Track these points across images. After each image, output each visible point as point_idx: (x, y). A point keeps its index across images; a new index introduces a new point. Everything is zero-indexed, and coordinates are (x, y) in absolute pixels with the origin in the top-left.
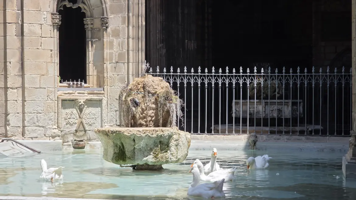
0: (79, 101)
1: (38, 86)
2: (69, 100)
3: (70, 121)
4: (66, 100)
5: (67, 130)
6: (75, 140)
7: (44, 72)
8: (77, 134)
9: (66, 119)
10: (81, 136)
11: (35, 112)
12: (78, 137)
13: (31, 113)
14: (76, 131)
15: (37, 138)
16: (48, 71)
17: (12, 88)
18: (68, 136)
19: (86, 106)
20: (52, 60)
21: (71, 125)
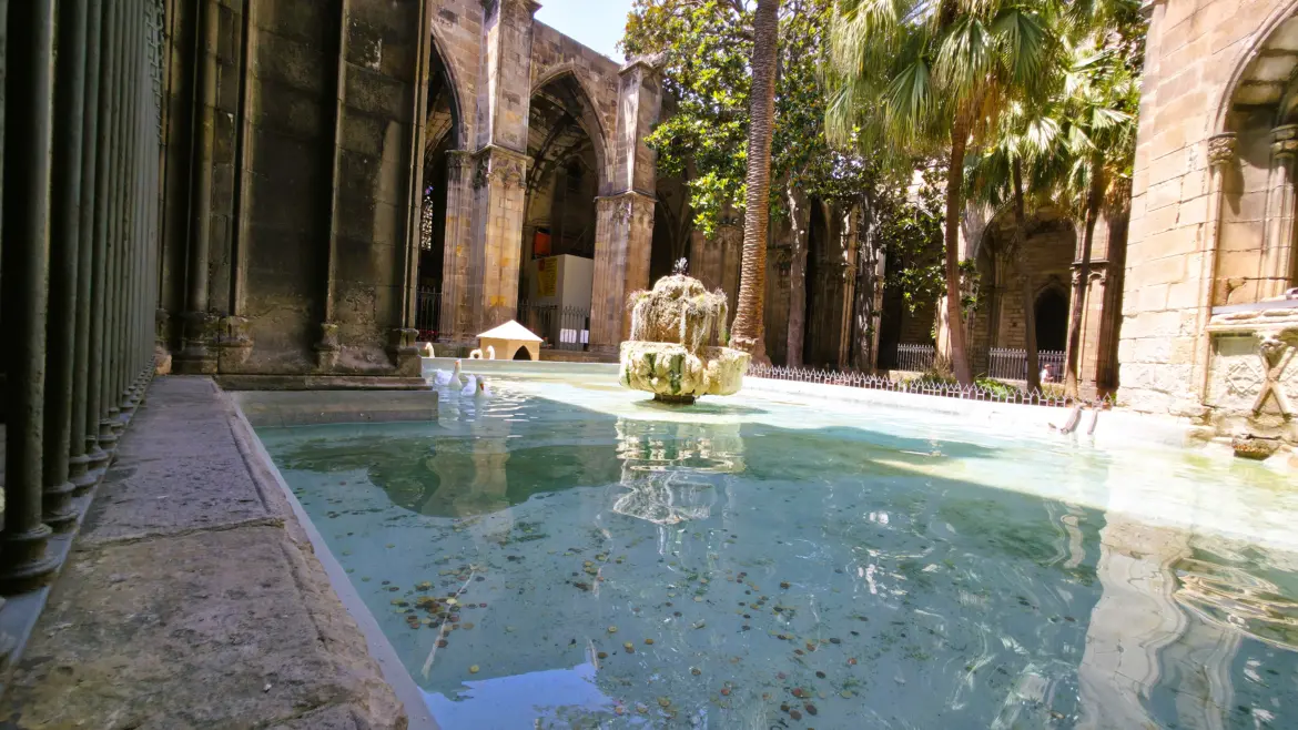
0: (1259, 334)
1: (1162, 308)
2: (1241, 335)
3: (1237, 384)
4: (1232, 335)
5: (1230, 407)
6: (1250, 437)
7: (1178, 276)
8: (1260, 420)
9: (1227, 381)
10: (1270, 428)
11: (1153, 360)
12: (1260, 428)
13: (1144, 362)
14: (1257, 413)
15: (1150, 413)
16: (1186, 273)
17: (1128, 316)
18: (1233, 422)
19: (1290, 349)
20: (1198, 246)
21: (1242, 395)
